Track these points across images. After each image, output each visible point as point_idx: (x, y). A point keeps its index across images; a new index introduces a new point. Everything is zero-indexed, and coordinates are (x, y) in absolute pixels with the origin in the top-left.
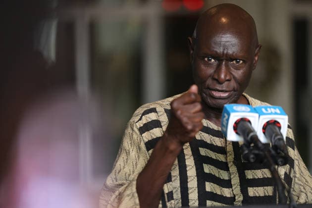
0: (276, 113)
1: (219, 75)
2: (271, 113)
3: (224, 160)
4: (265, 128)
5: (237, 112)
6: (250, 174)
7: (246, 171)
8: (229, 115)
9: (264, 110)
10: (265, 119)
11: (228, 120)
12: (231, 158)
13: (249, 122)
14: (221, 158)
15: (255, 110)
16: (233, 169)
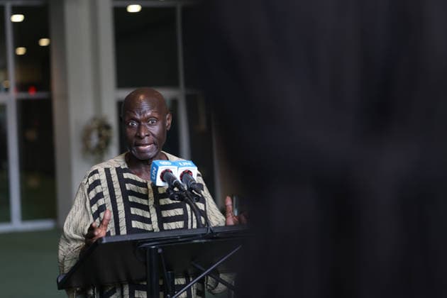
0: (189, 166)
1: (140, 134)
2: (186, 166)
3: (147, 204)
4: (181, 176)
5: (162, 166)
6: (165, 214)
7: (162, 212)
8: (157, 168)
9: (180, 164)
10: (181, 170)
11: (156, 172)
12: (151, 202)
13: (171, 172)
14: (145, 202)
15: (174, 164)
16: (153, 210)
